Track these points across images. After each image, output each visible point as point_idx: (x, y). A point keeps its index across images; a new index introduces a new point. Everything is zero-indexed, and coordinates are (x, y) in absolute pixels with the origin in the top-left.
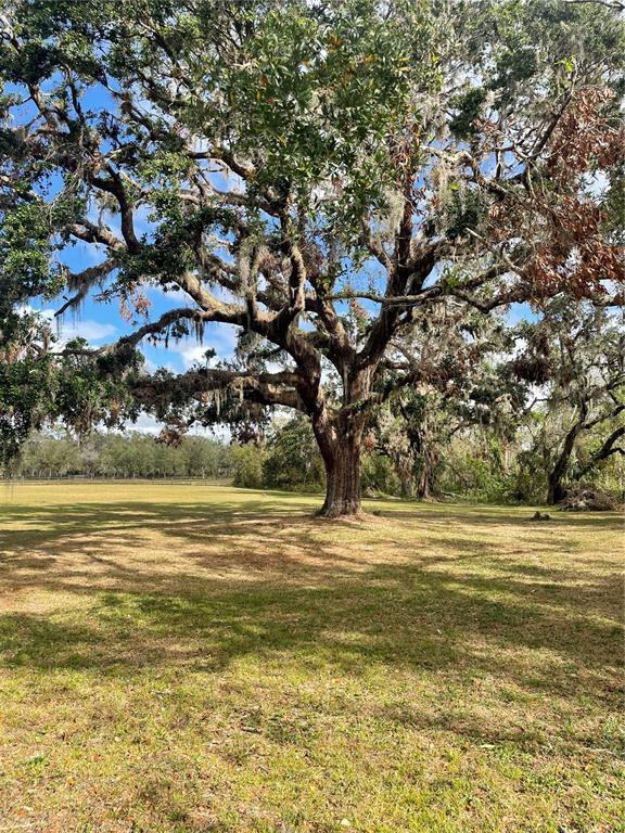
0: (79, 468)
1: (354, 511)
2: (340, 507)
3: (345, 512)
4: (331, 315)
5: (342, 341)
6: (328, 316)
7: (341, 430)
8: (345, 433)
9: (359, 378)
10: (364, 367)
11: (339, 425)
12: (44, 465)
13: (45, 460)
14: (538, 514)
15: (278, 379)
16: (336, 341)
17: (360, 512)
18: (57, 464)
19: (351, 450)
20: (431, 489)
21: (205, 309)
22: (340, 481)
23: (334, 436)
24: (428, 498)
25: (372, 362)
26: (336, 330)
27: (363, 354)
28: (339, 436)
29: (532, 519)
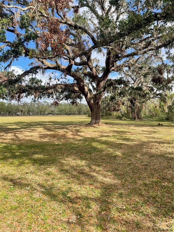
0: (50, 113)
1: (98, 123)
2: (94, 122)
3: (95, 123)
4: (91, 66)
5: (95, 74)
6: (90, 66)
7: (95, 100)
8: (96, 101)
9: (100, 85)
10: (101, 81)
11: (94, 99)
12: (41, 112)
13: (41, 110)
14: (159, 124)
15: (70, 85)
16: (93, 74)
17: (100, 124)
18: (44, 111)
19: (97, 106)
20: (138, 117)
21: (45, 66)
22: (94, 115)
23: (92, 102)
24: (137, 120)
25: (104, 79)
26: (93, 70)
27: (101, 77)
28: (94, 102)
29: (157, 125)
